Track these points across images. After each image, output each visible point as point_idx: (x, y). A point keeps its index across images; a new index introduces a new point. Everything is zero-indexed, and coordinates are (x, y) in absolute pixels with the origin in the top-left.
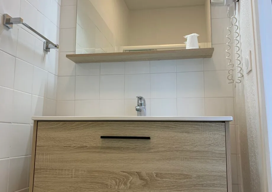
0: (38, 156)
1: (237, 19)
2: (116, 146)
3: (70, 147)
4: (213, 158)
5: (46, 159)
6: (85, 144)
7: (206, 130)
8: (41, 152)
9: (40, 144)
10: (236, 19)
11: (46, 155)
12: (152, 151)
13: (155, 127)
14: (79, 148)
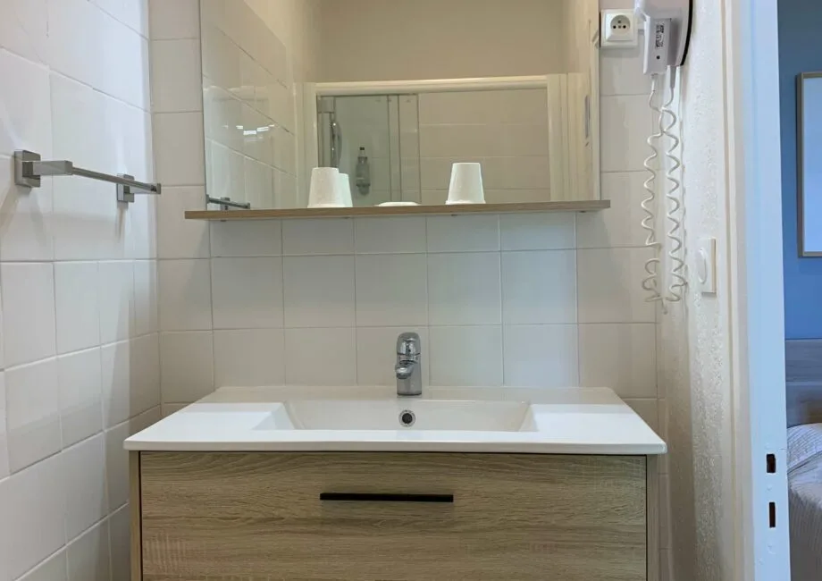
0: (150, 543)
1: (677, 117)
2: (363, 517)
3: (236, 518)
4: (613, 545)
5: (172, 550)
6: (276, 513)
7: (597, 475)
8: (156, 535)
9: (151, 513)
10: (675, 117)
11: (171, 541)
12: (458, 528)
13: (464, 466)
14: (261, 521)
